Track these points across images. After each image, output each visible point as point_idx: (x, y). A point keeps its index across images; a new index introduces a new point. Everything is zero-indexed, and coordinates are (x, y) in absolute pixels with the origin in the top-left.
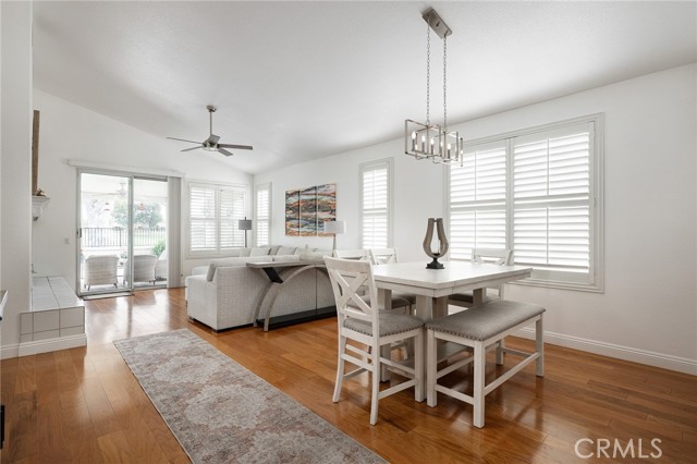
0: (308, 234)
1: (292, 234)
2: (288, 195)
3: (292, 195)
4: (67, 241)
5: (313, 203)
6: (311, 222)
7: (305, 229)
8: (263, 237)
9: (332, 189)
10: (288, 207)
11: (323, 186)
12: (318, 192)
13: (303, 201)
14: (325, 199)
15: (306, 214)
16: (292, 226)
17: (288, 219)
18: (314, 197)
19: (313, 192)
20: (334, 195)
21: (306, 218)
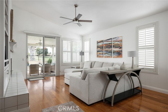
0: (108, 57)
1: (100, 57)
2: (98, 42)
3: (100, 42)
4: (23, 59)
5: (110, 45)
6: (109, 52)
7: (106, 55)
8: (87, 58)
9: (120, 39)
10: (98, 47)
11: (116, 38)
12: (113, 40)
13: (105, 44)
14: (117, 43)
15: (107, 49)
16: (100, 54)
17: (98, 51)
18: (111, 42)
19: (111, 40)
20: (121, 41)
21: (107, 51)
